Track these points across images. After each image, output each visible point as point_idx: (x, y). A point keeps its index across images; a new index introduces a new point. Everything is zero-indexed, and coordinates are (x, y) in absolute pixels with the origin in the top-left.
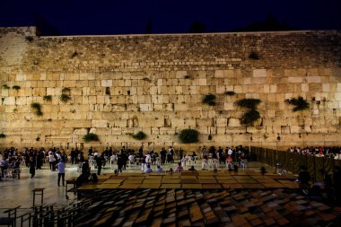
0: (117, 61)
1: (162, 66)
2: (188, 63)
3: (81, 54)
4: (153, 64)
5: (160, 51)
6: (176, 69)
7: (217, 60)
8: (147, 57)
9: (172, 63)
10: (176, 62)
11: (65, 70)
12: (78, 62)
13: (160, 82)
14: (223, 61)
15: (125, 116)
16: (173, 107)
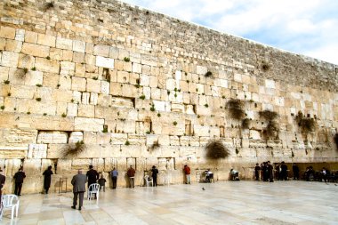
0: (122, 35)
1: (180, 55)
2: (207, 59)
3: (62, 8)
4: (168, 50)
5: (176, 37)
6: (195, 62)
7: (235, 62)
8: (162, 40)
9: (190, 55)
10: (196, 54)
11: (29, 26)
12: (55, 18)
13: (178, 74)
14: (240, 65)
15: (133, 115)
16: (194, 110)
